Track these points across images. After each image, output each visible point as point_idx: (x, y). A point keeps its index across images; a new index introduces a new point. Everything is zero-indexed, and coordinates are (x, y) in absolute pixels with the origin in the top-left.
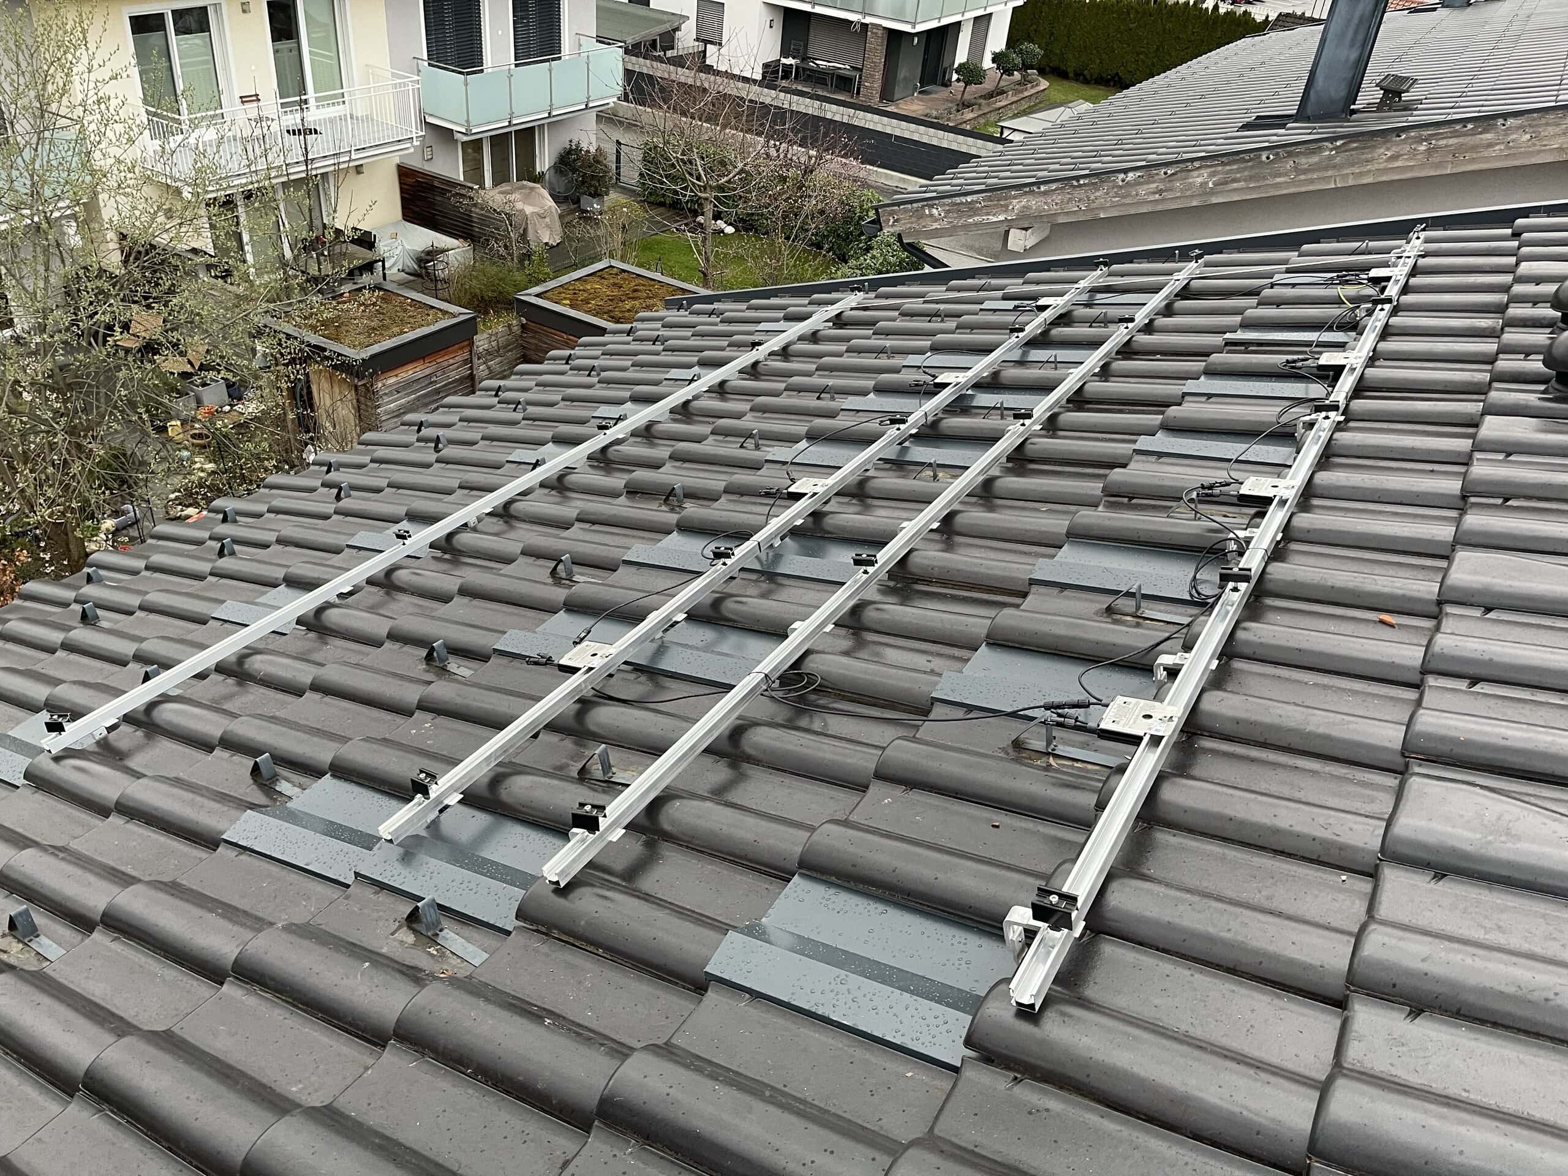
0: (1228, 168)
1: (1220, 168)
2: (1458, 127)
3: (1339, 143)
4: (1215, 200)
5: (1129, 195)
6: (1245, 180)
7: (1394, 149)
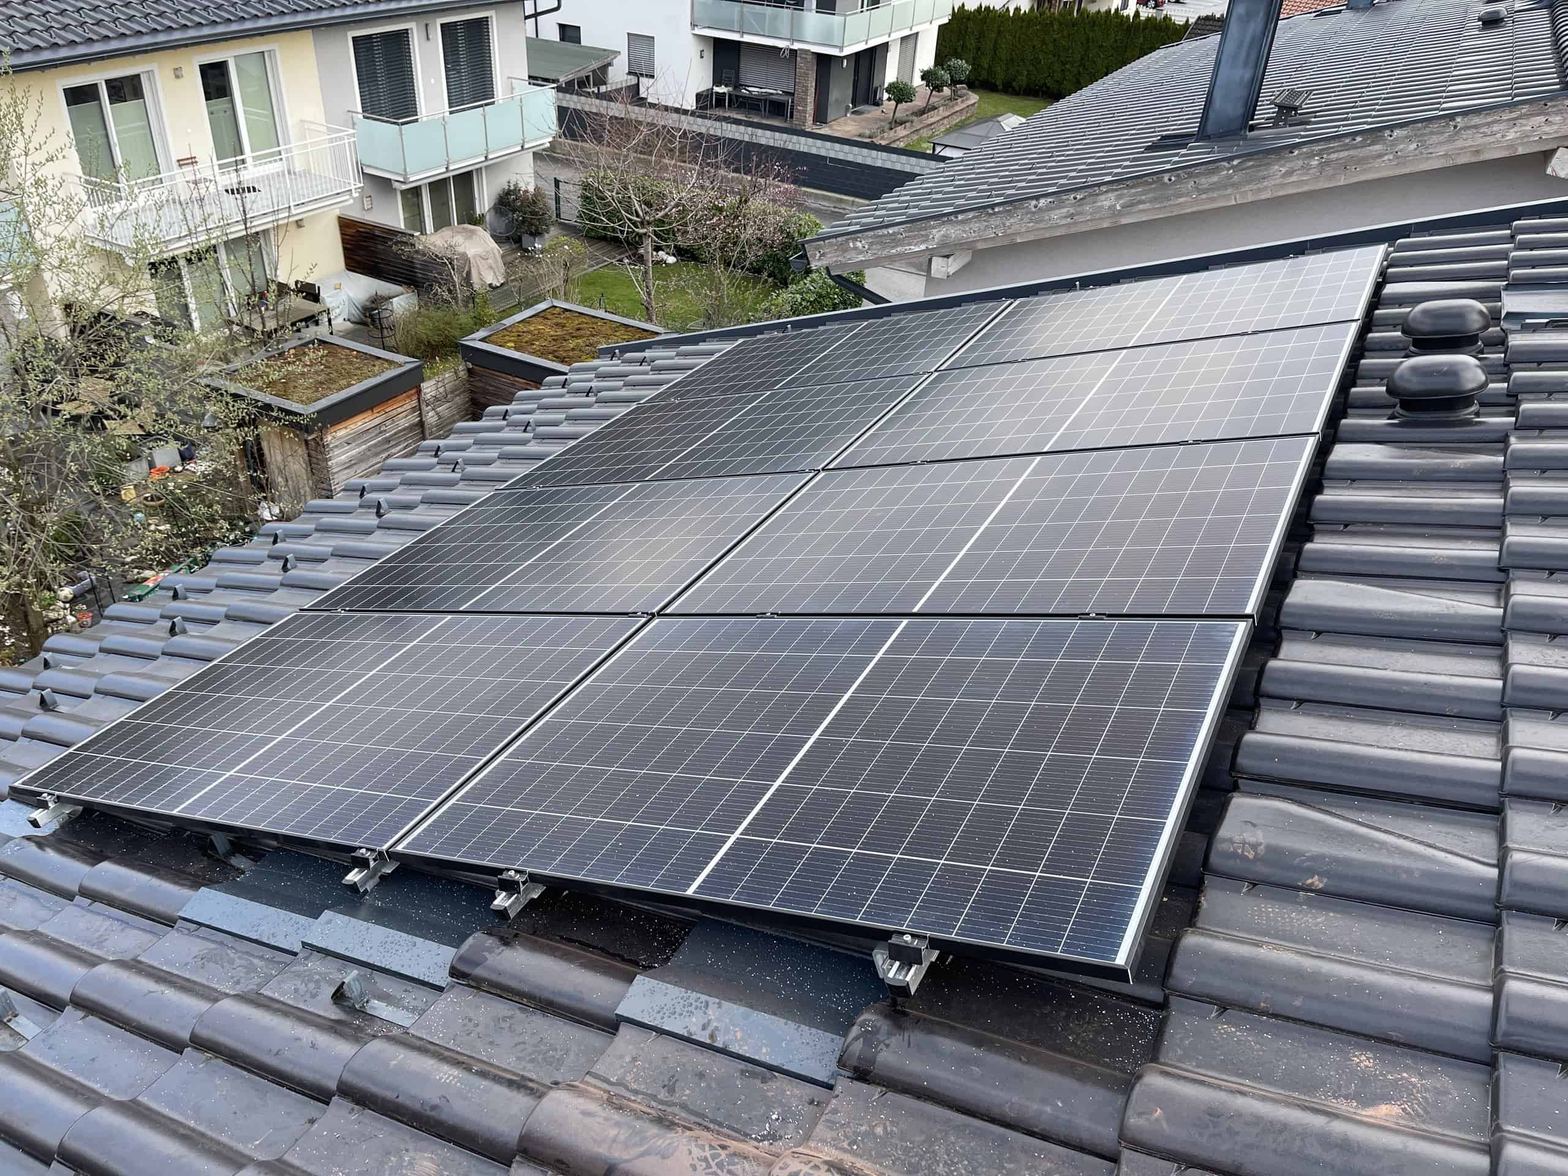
0: (1133, 191)
1: (1125, 191)
2: (1347, 141)
3: (1235, 162)
4: (1124, 221)
5: (1042, 221)
6: (1151, 202)
7: (1288, 165)
